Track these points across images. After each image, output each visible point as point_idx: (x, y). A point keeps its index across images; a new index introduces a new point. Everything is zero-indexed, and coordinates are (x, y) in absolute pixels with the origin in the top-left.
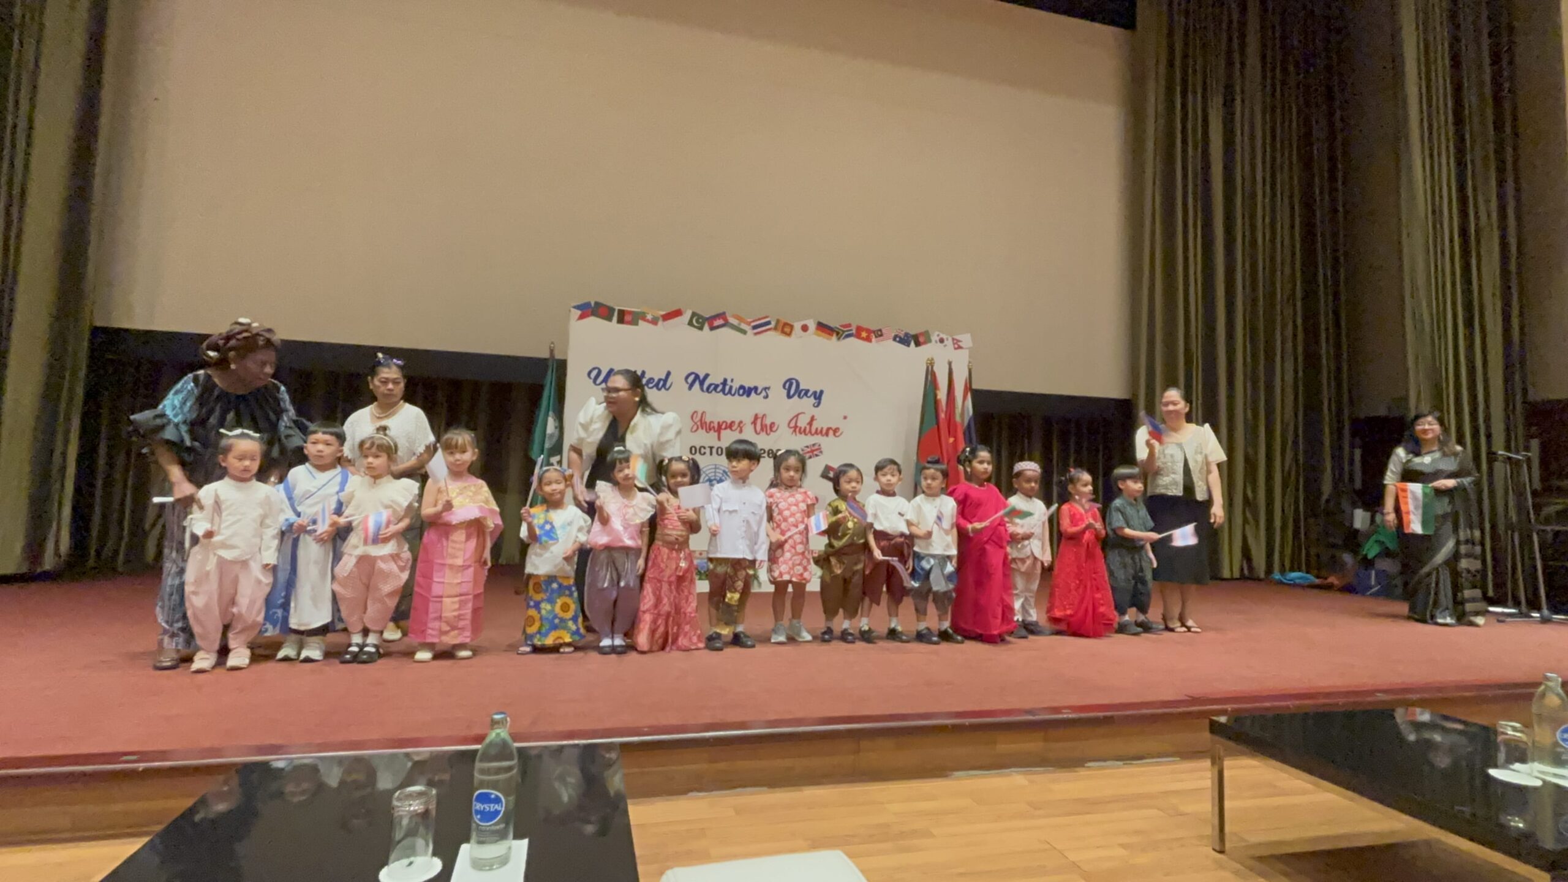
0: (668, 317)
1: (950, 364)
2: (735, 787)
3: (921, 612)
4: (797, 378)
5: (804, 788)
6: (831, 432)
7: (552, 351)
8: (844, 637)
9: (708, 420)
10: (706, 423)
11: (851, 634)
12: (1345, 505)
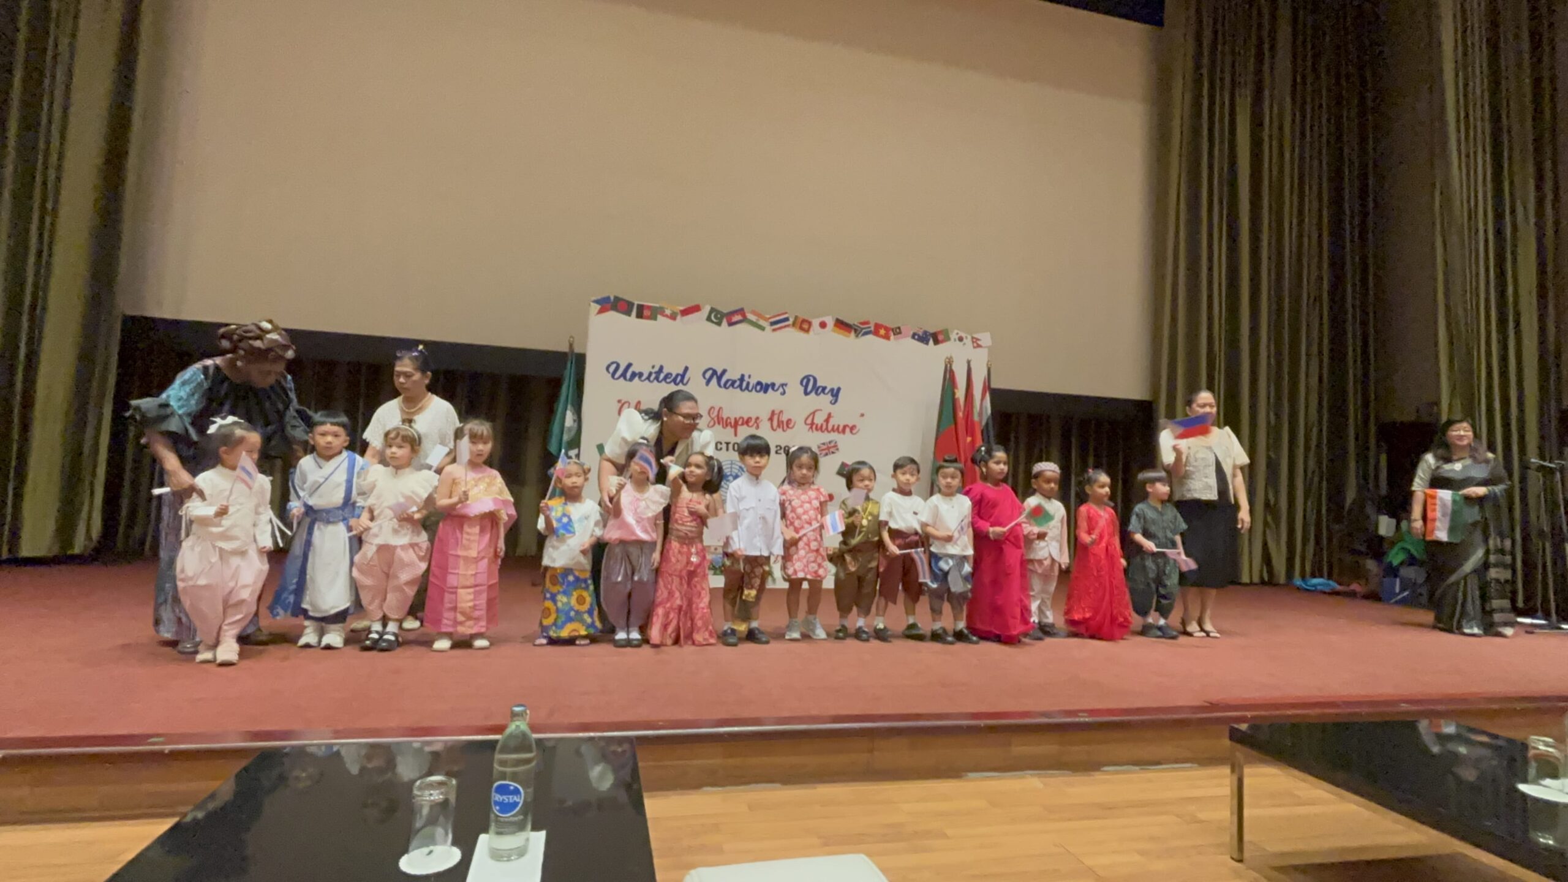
0: (685, 312)
1: (969, 362)
2: (749, 783)
3: (936, 612)
4: (815, 375)
5: (817, 785)
6: (848, 430)
7: (571, 345)
8: (858, 634)
9: (725, 417)
10: (723, 419)
11: (864, 632)
12: (1370, 510)
